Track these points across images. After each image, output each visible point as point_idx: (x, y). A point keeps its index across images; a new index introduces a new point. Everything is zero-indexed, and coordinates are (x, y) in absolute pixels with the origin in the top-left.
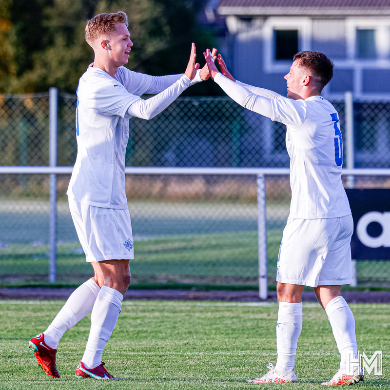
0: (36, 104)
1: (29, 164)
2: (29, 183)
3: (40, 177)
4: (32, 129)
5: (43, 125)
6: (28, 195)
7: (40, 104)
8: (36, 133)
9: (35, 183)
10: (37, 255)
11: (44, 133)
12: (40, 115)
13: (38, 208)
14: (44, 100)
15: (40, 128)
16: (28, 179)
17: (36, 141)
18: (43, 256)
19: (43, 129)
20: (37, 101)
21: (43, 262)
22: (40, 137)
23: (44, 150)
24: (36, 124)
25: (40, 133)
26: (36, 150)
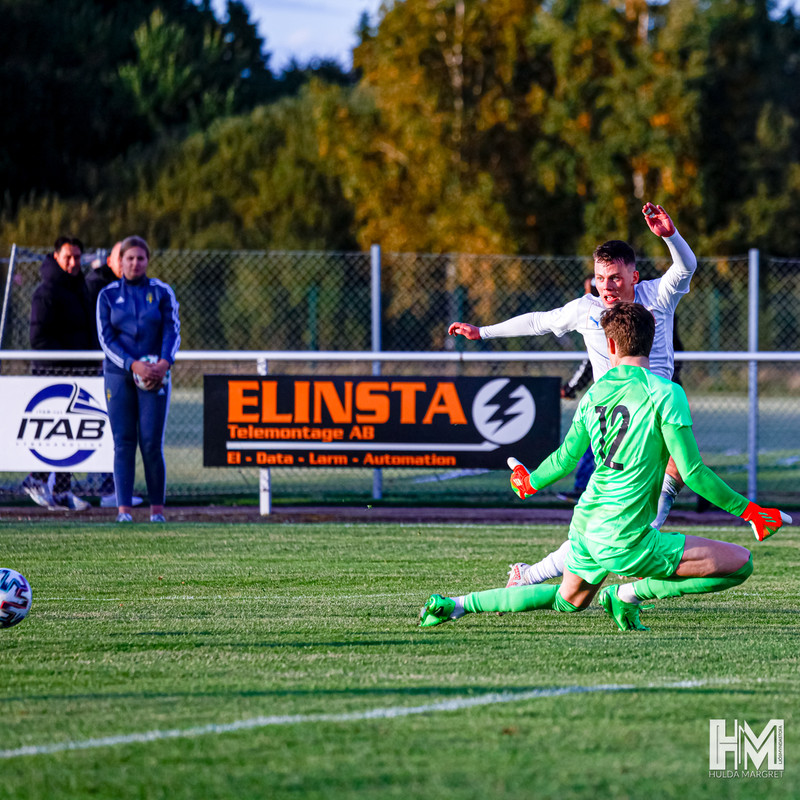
0: (731, 269)
1: (722, 348)
2: (721, 373)
3: (735, 366)
4: (726, 302)
5: (741, 297)
6: (720, 389)
7: (736, 269)
8: (731, 307)
9: (729, 372)
10: (733, 467)
11: (741, 307)
12: (736, 285)
13: (734, 405)
14: (741, 265)
15: (736, 301)
16: (720, 368)
17: (731, 318)
18: (740, 468)
19: (741, 302)
20: (733, 265)
21: (740, 476)
22: (736, 312)
23: (741, 329)
24: (731, 296)
25: (736, 308)
26: (731, 329)
